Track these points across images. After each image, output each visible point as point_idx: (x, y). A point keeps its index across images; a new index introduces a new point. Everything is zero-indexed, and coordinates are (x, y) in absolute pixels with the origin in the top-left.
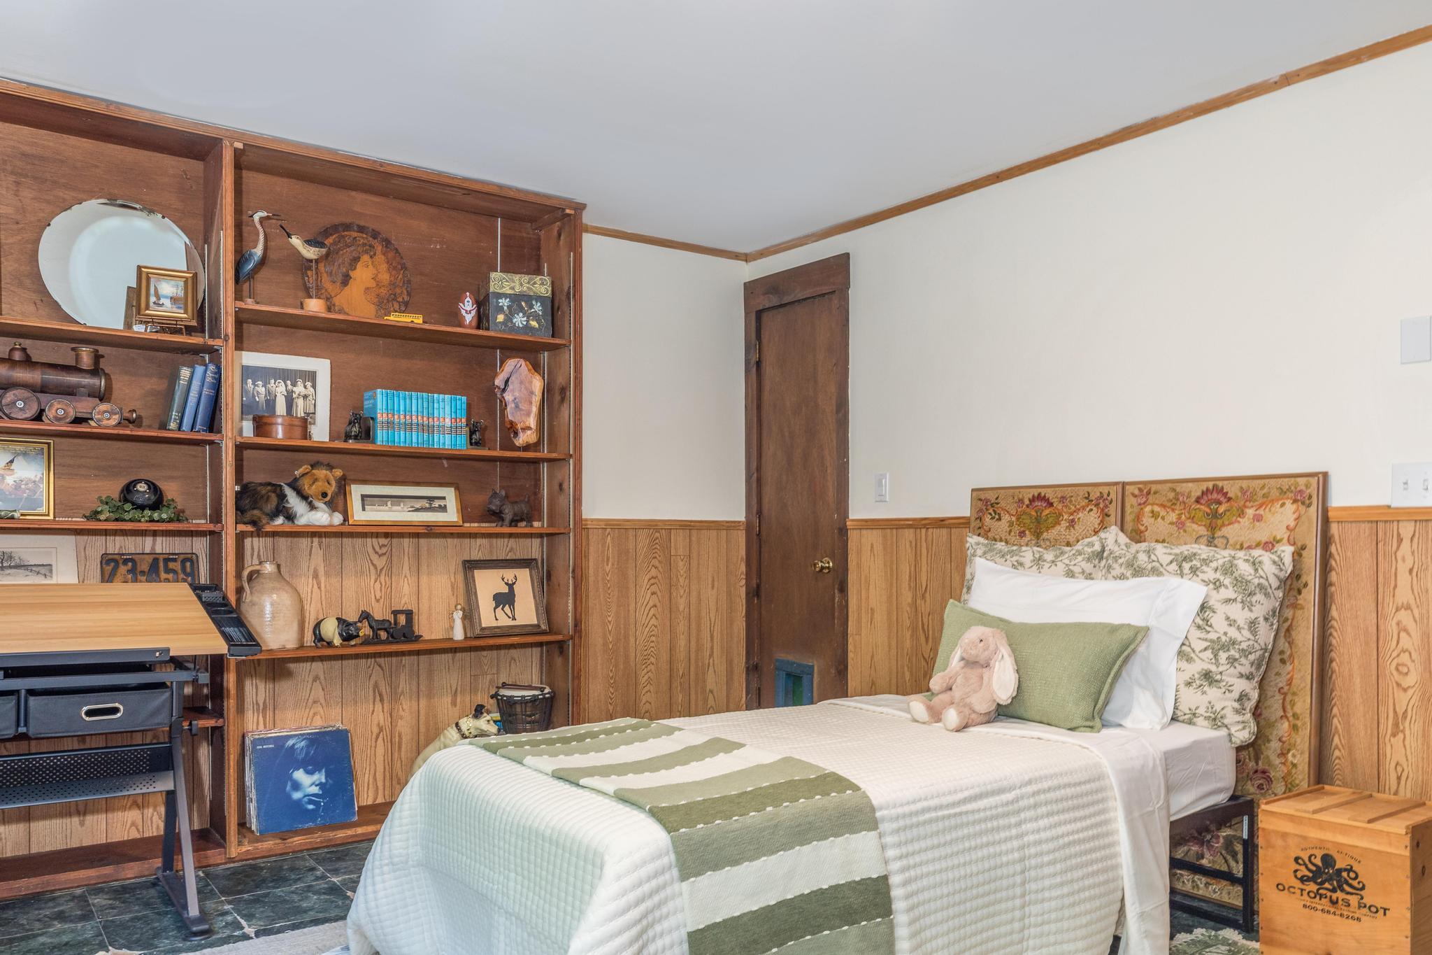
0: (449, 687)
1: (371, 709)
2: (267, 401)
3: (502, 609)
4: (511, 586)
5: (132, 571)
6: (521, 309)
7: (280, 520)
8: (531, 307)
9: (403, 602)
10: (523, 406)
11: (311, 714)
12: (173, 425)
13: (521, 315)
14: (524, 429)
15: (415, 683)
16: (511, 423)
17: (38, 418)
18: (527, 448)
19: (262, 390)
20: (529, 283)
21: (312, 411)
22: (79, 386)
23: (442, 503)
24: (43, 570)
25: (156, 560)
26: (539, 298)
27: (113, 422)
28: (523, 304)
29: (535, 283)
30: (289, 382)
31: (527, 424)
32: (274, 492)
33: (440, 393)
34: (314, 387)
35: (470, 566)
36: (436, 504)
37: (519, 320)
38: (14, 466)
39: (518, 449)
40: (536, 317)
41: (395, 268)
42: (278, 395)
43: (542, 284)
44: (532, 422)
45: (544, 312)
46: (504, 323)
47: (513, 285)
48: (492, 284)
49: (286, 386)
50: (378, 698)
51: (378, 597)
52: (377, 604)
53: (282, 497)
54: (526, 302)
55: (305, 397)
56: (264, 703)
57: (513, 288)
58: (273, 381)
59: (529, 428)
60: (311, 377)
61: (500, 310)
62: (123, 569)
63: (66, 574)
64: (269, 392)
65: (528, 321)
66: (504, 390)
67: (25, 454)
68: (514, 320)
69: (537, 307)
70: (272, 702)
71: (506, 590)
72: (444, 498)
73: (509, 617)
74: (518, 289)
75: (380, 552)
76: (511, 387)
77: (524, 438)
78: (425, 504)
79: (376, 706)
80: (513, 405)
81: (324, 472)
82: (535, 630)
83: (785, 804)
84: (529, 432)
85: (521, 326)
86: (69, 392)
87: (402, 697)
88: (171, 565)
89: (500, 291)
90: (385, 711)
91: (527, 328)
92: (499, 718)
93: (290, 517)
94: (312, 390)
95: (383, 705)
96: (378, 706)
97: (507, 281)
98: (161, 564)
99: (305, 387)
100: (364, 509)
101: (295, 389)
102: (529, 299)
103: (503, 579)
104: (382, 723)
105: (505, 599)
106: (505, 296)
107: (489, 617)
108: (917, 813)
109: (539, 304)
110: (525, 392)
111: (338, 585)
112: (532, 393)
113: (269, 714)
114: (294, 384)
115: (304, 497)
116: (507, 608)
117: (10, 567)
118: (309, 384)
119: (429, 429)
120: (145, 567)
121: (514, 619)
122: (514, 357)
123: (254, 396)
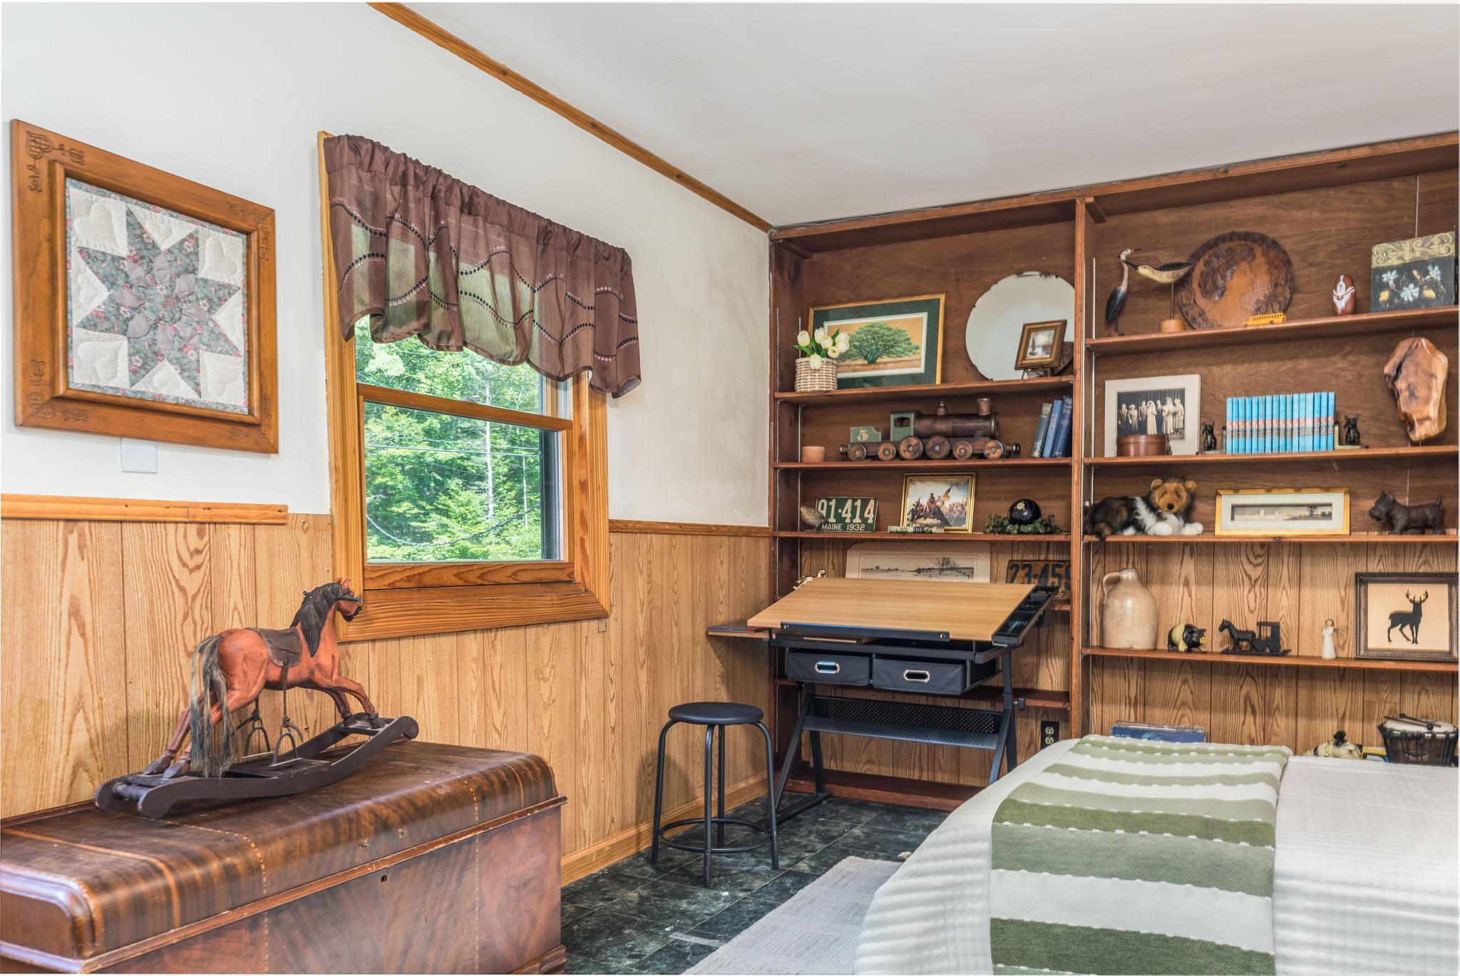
0: (1334, 710)
1: (1242, 720)
2: (1139, 423)
3: (1401, 630)
4: (1417, 606)
5: (1027, 575)
6: (1412, 279)
7: (1130, 532)
8: (1426, 273)
9: (1281, 614)
10: (1421, 393)
11: (1179, 715)
12: (1036, 454)
13: (1412, 286)
14: (1421, 421)
15: (1292, 699)
16: (1406, 415)
17: (950, 456)
18: (1428, 441)
19: (1134, 413)
20: (1423, 246)
21: (1181, 426)
22: (977, 429)
23: (1327, 510)
24: (968, 572)
25: (1047, 566)
26: (1437, 261)
27: (997, 455)
28: (1415, 273)
29: (1432, 244)
30: (1159, 402)
31: (1425, 414)
32: (1126, 505)
33: (1299, 393)
34: (1183, 403)
35: (1362, 580)
36: (1319, 511)
37: (1410, 293)
38: (950, 494)
39: (1415, 444)
40: (1432, 284)
41: (1276, 267)
42: (1149, 415)
43: (1443, 242)
44: (1432, 411)
45: (1443, 277)
46: (1390, 301)
47: (1400, 253)
48: (1374, 259)
49: (1156, 406)
50: (1249, 709)
51: (1252, 608)
52: (1251, 615)
53: (1132, 510)
54: (1419, 271)
55: (1175, 414)
56: (1136, 697)
57: (1402, 258)
58: (1144, 403)
59: (1428, 418)
60: (1180, 394)
61: (1385, 286)
62: (1021, 573)
63: (982, 578)
64: (1140, 414)
65: (1421, 292)
66: (1396, 378)
67: (957, 484)
68: (1402, 295)
69: (1435, 273)
70: (1142, 698)
71: (1409, 608)
72: (1330, 505)
73: (1408, 640)
74: (1407, 258)
75: (1255, 562)
76: (1404, 372)
77: (1420, 432)
78: (1305, 512)
79: (1247, 718)
80: (1407, 394)
81: (1175, 484)
82: (1443, 658)
83: (1142, 833)
84: (1427, 423)
85: (1411, 299)
86: (969, 435)
87: (1277, 713)
88: (1057, 570)
89: (1385, 265)
90: (1258, 724)
91: (1420, 301)
92: (1385, 753)
93: (1140, 529)
94: (1181, 406)
95: (1255, 717)
96: (1250, 718)
97: (1393, 251)
98: (1050, 569)
99: (1174, 405)
100: (1233, 518)
101: (1165, 408)
102: (1422, 265)
103: (1408, 596)
104: (1253, 735)
105: (1408, 619)
106: (1391, 269)
107: (1380, 636)
108: (1356, 900)
109: (1437, 268)
110: (1423, 376)
111: (1209, 594)
112: (1432, 376)
113: (1140, 709)
114: (1163, 403)
115: (1152, 508)
116: (1407, 630)
117: (947, 569)
118: (1178, 401)
119: (1288, 433)
120: (1038, 572)
121: (1415, 641)
122: (1404, 338)
123: (1127, 419)
